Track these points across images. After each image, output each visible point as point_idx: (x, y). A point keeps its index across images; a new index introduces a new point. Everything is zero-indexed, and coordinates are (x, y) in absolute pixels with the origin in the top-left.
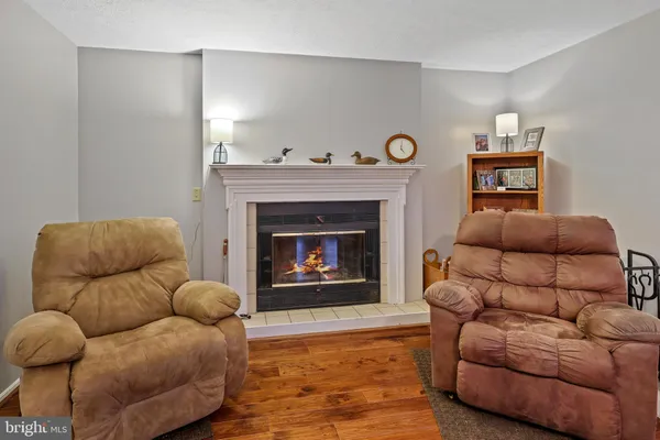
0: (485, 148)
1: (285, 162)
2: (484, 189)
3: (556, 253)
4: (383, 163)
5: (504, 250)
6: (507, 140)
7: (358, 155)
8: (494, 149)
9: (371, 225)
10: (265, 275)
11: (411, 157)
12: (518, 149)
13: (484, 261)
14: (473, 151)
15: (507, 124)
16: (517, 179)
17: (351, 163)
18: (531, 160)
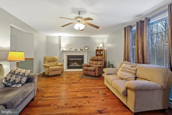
0: (98, 48)
1: (71, 50)
2: (97, 54)
3: (98, 61)
4: (84, 50)
5: (94, 61)
6: (101, 47)
7: (81, 49)
8: (99, 49)
9: (82, 58)
10: (68, 64)
11: (88, 50)
12: (102, 49)
13: (91, 62)
14: (97, 49)
15: (101, 45)
16: (102, 53)
17: (80, 50)
18: (102, 50)
